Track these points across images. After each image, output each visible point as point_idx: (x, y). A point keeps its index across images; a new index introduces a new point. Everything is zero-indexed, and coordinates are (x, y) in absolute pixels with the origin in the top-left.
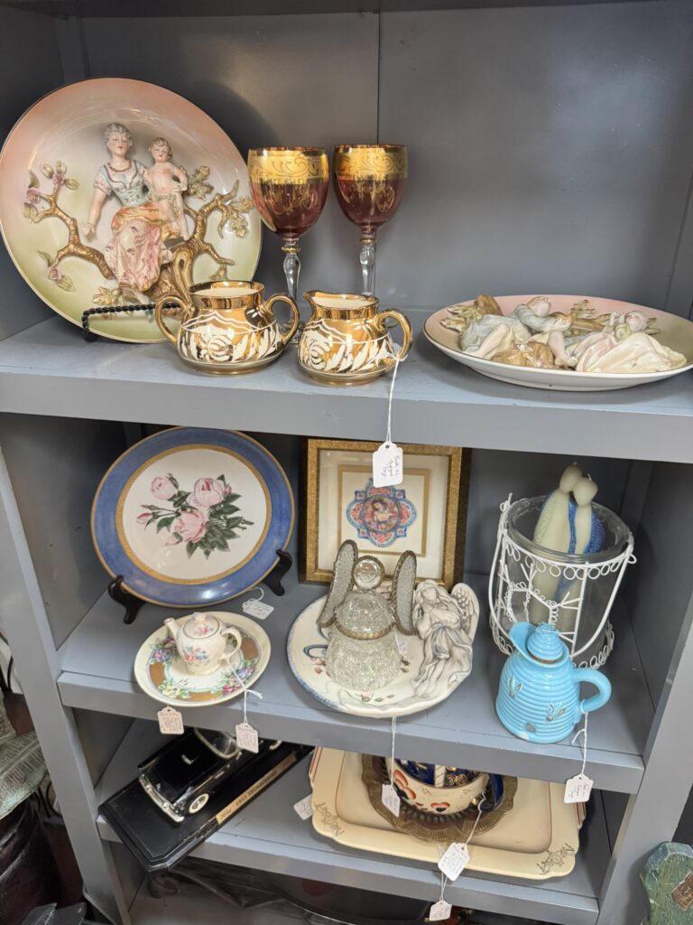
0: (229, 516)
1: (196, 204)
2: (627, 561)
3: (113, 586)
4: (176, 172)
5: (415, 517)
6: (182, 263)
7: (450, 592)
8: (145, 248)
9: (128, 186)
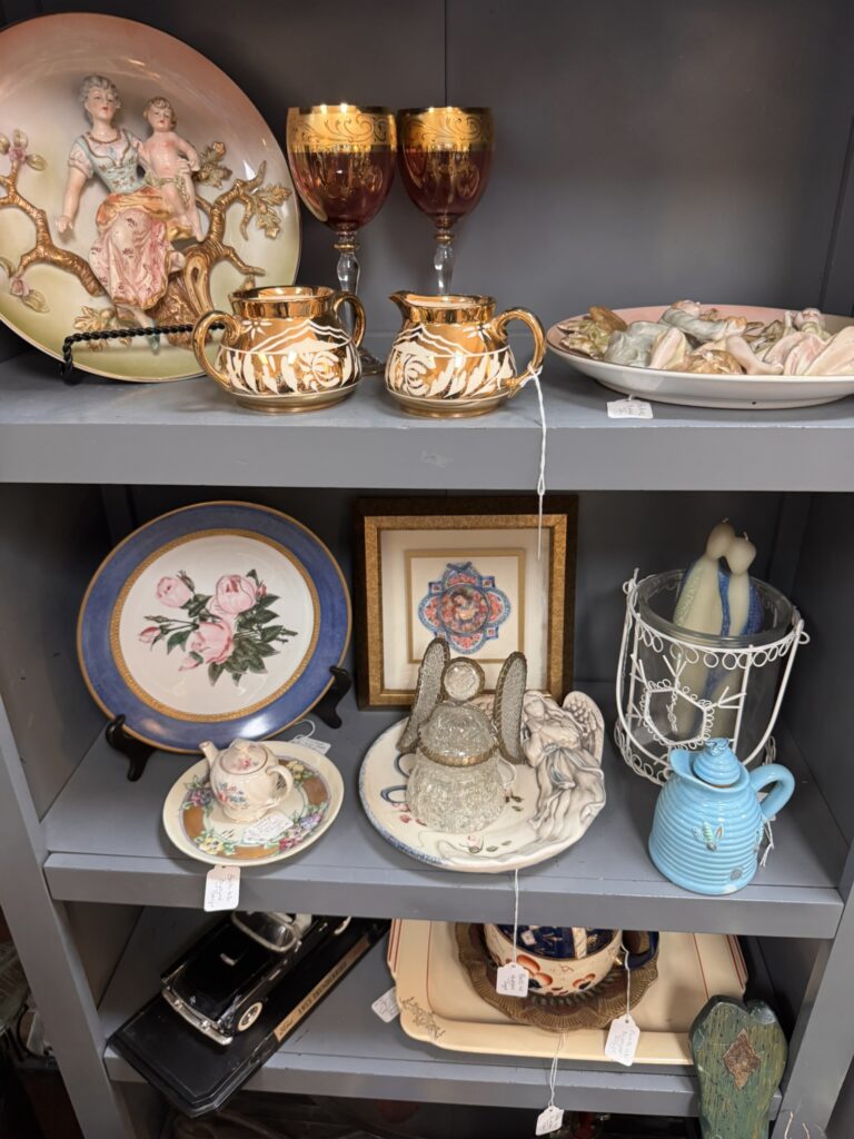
0: (264, 626)
1: (210, 194)
2: (797, 642)
3: (113, 729)
4: (183, 145)
5: (509, 611)
6: (195, 271)
7: (560, 703)
8: (146, 250)
9: (118, 163)
